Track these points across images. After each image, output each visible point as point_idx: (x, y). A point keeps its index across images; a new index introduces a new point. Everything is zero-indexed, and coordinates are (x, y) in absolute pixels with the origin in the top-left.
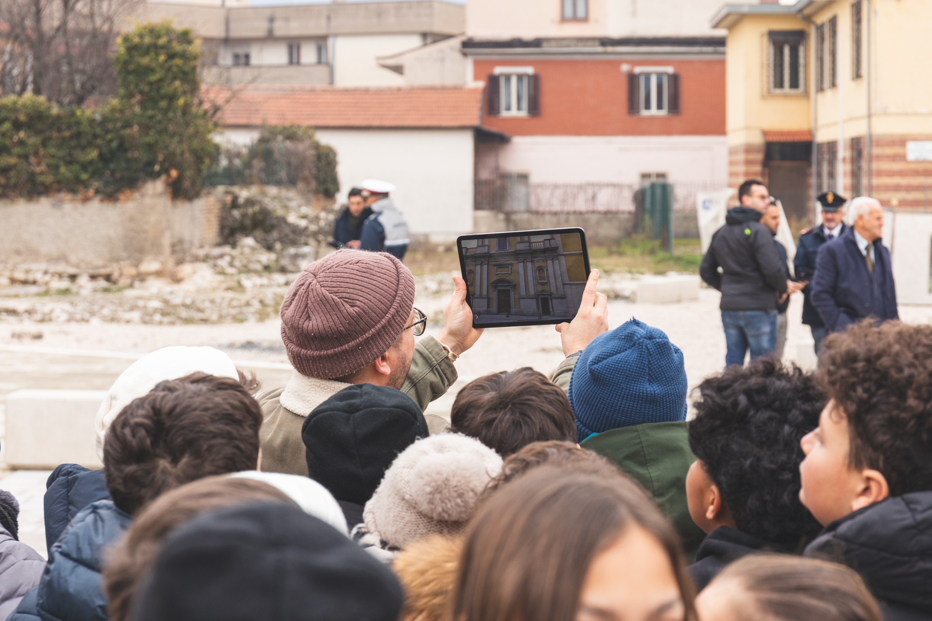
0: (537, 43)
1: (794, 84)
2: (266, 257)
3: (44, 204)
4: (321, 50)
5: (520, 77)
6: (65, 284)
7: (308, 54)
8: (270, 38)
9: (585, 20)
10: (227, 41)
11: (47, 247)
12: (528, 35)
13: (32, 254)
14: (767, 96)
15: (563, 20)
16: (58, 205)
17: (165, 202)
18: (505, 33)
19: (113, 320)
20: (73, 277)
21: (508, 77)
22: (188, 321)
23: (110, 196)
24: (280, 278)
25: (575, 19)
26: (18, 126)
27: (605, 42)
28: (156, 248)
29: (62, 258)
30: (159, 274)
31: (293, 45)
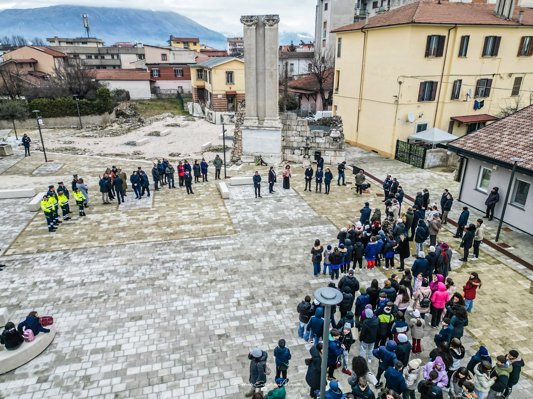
0: (159, 64)
1: (201, 78)
2: (124, 120)
3: (89, 116)
4: (118, 57)
5: (156, 70)
6: (95, 128)
7: (115, 57)
8: (108, 54)
9: (166, 60)
10: (99, 54)
11: (91, 122)
12: (157, 63)
13: (89, 124)
14: (197, 80)
15: (163, 60)
16: (92, 116)
17: (108, 115)
18: (153, 62)
19: (106, 137)
20: (96, 127)
21: (154, 70)
22: (117, 135)
23: (100, 114)
24: (127, 124)
25: (164, 60)
26: (83, 105)
27: (170, 64)
28: (108, 122)
29: (94, 124)
30: (109, 126)
31: (112, 55)
